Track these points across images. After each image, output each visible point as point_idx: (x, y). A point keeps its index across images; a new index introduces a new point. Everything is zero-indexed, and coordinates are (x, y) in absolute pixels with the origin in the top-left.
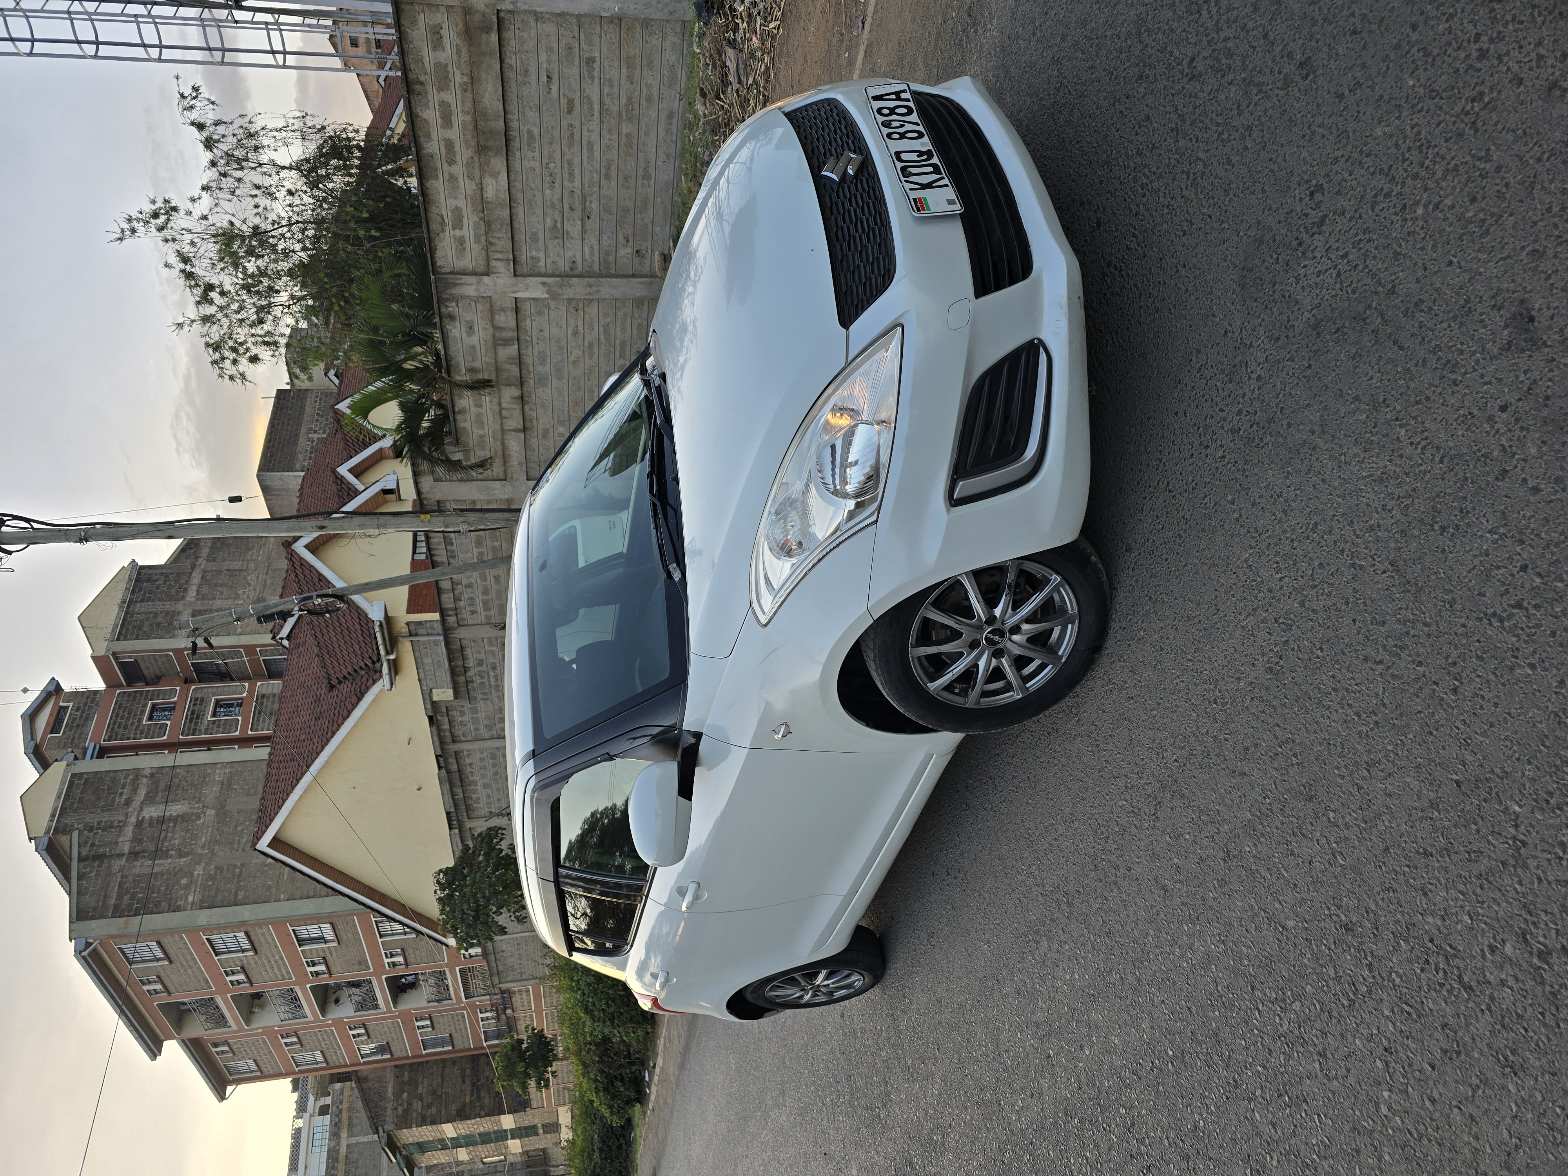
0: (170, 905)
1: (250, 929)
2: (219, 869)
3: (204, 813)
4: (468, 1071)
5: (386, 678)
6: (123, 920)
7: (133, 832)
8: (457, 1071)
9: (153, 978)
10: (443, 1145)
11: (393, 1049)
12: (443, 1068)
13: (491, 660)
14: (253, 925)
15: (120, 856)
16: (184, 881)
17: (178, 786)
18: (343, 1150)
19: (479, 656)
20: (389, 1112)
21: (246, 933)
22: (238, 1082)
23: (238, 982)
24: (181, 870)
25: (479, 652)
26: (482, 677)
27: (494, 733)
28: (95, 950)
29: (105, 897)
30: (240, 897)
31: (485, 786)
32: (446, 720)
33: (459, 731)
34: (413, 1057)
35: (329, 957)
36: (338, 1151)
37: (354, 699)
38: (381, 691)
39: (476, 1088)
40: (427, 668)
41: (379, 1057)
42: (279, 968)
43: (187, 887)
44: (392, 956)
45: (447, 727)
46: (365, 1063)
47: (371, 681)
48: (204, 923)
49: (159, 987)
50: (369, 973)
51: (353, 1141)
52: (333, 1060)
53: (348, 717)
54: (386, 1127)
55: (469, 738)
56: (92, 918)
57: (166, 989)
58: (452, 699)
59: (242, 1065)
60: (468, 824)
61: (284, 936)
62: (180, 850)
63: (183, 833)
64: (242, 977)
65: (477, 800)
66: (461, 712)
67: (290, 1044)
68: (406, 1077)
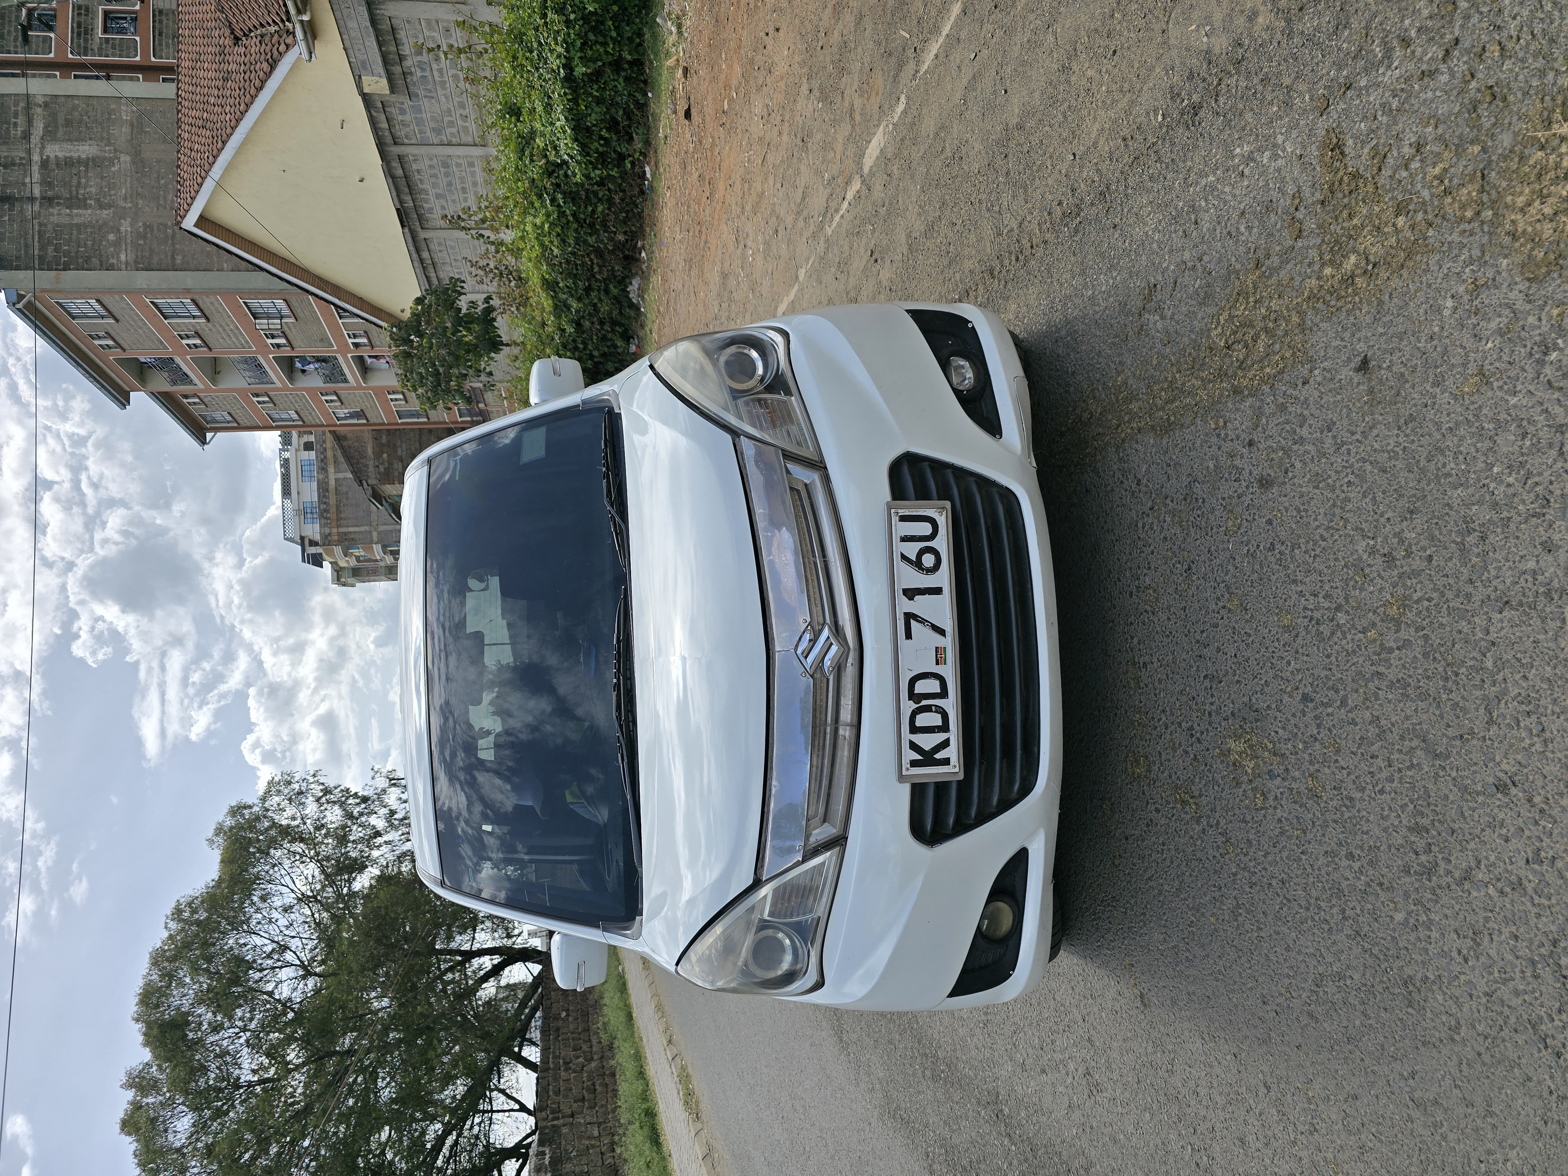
0: (101, 262)
1: (196, 297)
2: (148, 227)
3: (118, 159)
5: (302, 45)
6: (54, 273)
7: (41, 174)
9: (102, 334)
11: (368, 415)
14: (199, 293)
15: (32, 199)
16: (111, 237)
17: (80, 122)
18: (332, 483)
19: (416, 42)
20: (371, 469)
21: (193, 300)
22: (216, 430)
23: (196, 346)
24: (105, 223)
25: (416, 37)
26: (423, 70)
27: (444, 138)
28: (31, 303)
29: (26, 246)
30: (178, 262)
31: (438, 196)
32: (383, 117)
33: (401, 132)
34: (389, 424)
35: (287, 332)
36: (327, 483)
37: (265, 66)
38: (298, 60)
40: (353, 34)
41: (355, 421)
42: (237, 336)
43: (117, 244)
44: (355, 336)
45: (385, 125)
46: (341, 425)
47: (282, 48)
48: (145, 286)
49: (111, 343)
50: (334, 351)
51: (340, 476)
52: (309, 419)
53: (261, 88)
54: (370, 482)
55: (413, 142)
56: (18, 268)
57: (119, 345)
58: (388, 92)
59: (218, 416)
60: (423, 234)
61: (235, 308)
62: (99, 200)
63: (99, 180)
64: (198, 342)
65: (430, 210)
66: (400, 109)
67: (263, 402)
68: (385, 439)
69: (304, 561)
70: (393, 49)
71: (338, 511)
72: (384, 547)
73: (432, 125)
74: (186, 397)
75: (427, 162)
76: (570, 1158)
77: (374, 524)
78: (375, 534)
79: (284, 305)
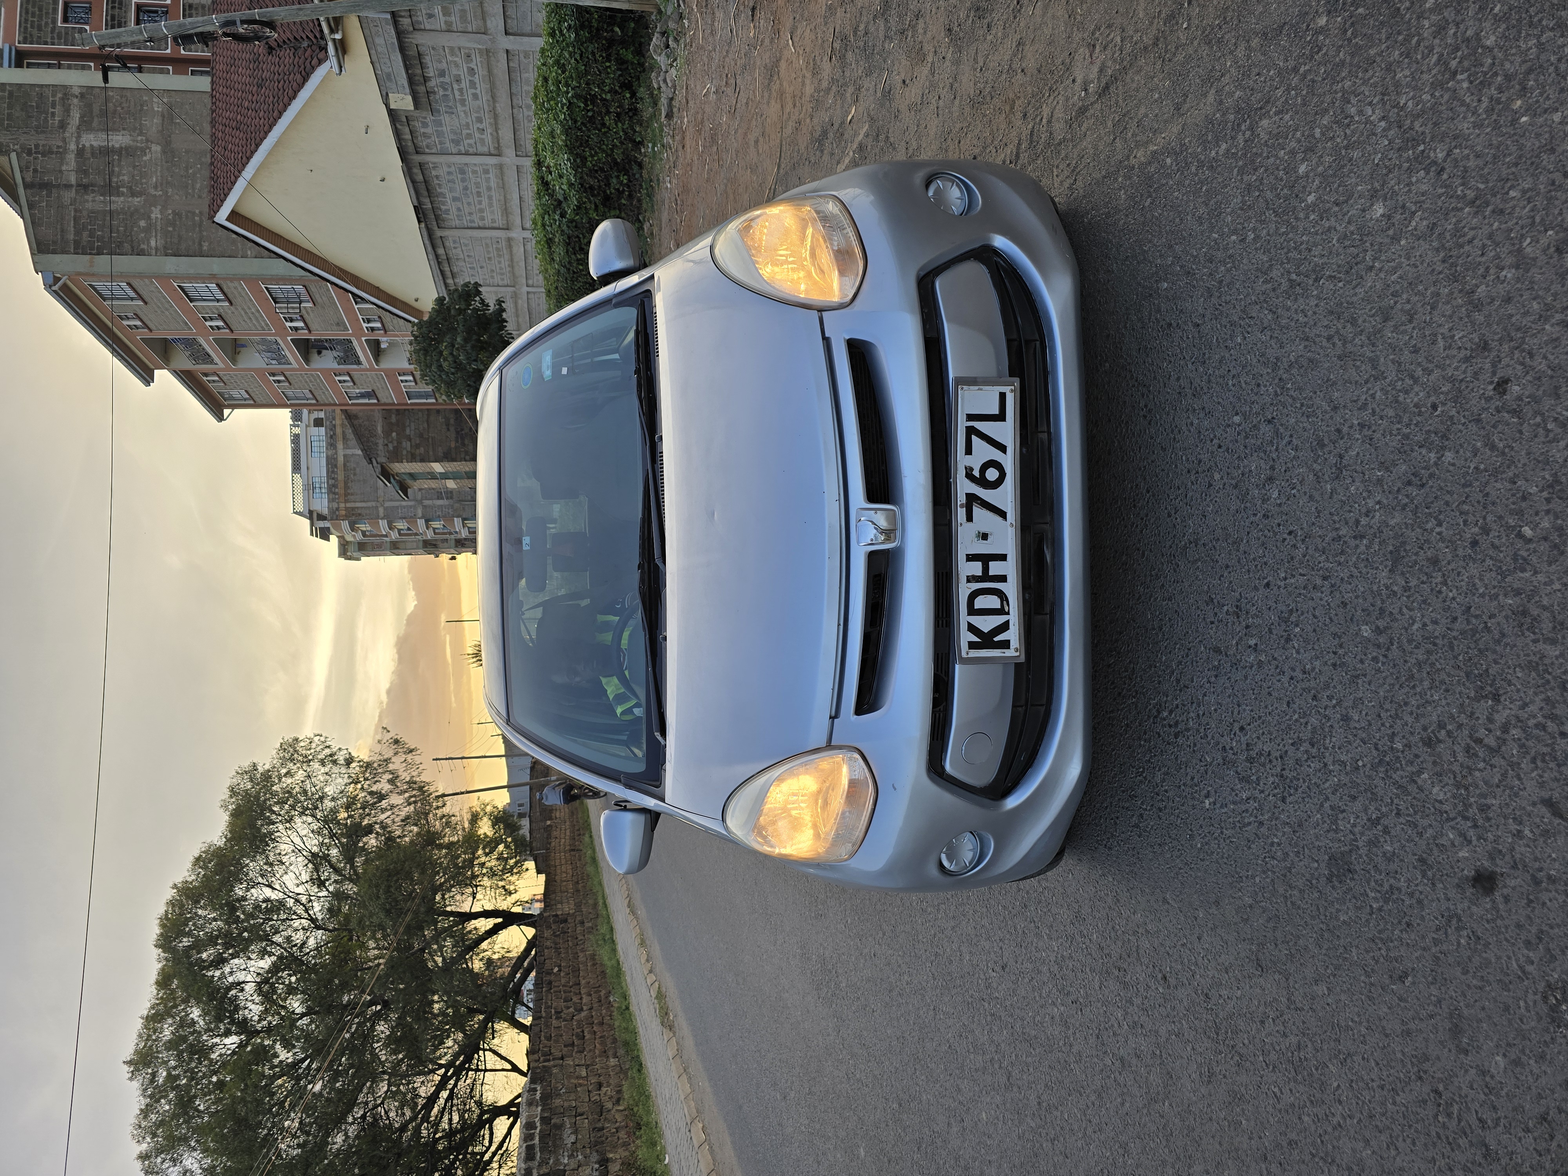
0: (132, 247)
1: (221, 282)
2: (177, 214)
3: (150, 149)
4: (452, 421)
5: (333, 60)
6: (86, 258)
7: (76, 162)
8: (441, 419)
9: (130, 314)
10: (433, 476)
11: (379, 396)
12: (428, 415)
13: (454, 71)
14: (225, 279)
15: (67, 186)
16: (142, 223)
17: (115, 112)
19: (440, 66)
20: (381, 447)
21: (218, 285)
22: (233, 407)
23: (218, 328)
24: (136, 210)
25: (441, 62)
26: (445, 89)
27: (462, 148)
28: (65, 285)
29: (62, 231)
30: (206, 248)
31: (455, 199)
32: (407, 130)
33: (423, 143)
34: (398, 404)
35: (306, 316)
36: (336, 459)
37: (298, 77)
38: (329, 73)
39: (459, 436)
40: (379, 49)
41: (366, 401)
42: (257, 319)
43: (147, 230)
44: (369, 321)
45: (408, 137)
46: (352, 404)
47: (315, 61)
48: (173, 271)
49: (138, 323)
50: (350, 335)
51: (349, 452)
52: (322, 398)
53: (294, 98)
54: (379, 460)
55: (433, 151)
56: (54, 252)
57: (145, 325)
58: (412, 108)
59: (235, 393)
60: (439, 233)
61: (257, 292)
62: (131, 188)
63: (131, 169)
64: (220, 323)
65: (447, 212)
66: (423, 123)
67: (279, 381)
68: (394, 419)
69: (312, 534)
70: (419, 71)
71: (346, 487)
72: (390, 523)
74: (206, 375)
75: (446, 169)
76: (559, 1094)
77: (381, 499)
78: (381, 510)
79: (303, 291)
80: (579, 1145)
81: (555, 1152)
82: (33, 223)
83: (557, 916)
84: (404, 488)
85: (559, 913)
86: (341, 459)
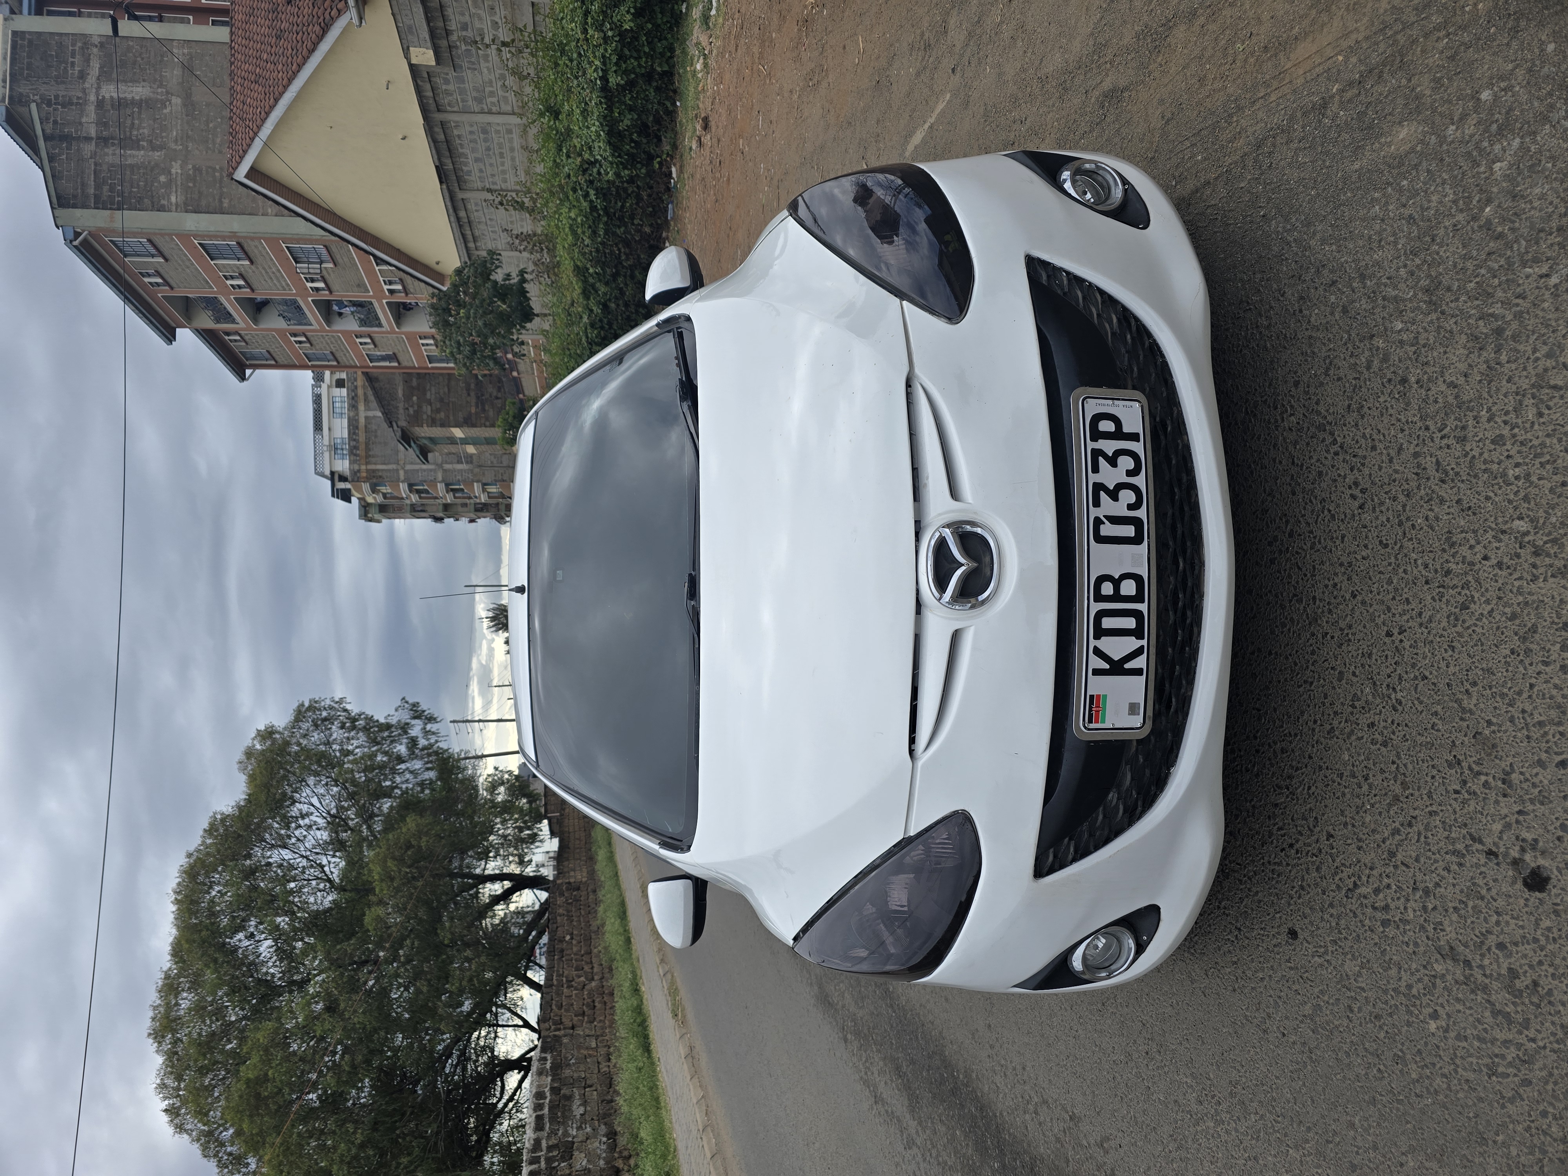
0: (153, 203)
1: (242, 241)
2: (197, 169)
3: (170, 101)
4: (473, 386)
5: (353, 13)
6: (108, 212)
7: (96, 113)
8: (461, 384)
9: (151, 271)
10: (452, 441)
11: (401, 359)
12: (449, 380)
13: (477, 25)
14: (245, 238)
15: (87, 139)
16: (163, 179)
17: (134, 63)
19: (463, 19)
20: (401, 411)
21: (238, 243)
22: (255, 367)
23: (239, 287)
24: (157, 165)
25: (463, 14)
26: (468, 44)
27: (485, 107)
28: (86, 241)
29: (83, 185)
30: (225, 205)
31: (477, 160)
32: (428, 85)
33: (445, 100)
34: (419, 368)
35: (327, 277)
36: (357, 421)
37: (317, 29)
38: (350, 23)
39: (481, 401)
40: (401, 1)
41: (387, 364)
42: (278, 279)
43: (168, 185)
44: (390, 283)
45: (430, 94)
46: (373, 367)
47: (334, 13)
48: (193, 228)
49: (160, 280)
50: (370, 297)
51: (370, 414)
52: (343, 360)
53: (313, 50)
54: (400, 423)
55: (455, 109)
56: (74, 206)
57: (166, 283)
58: (434, 63)
59: (257, 354)
60: (460, 195)
61: (278, 252)
62: (151, 141)
63: (151, 122)
64: (242, 282)
65: (469, 173)
66: (445, 79)
67: (300, 342)
68: (415, 382)
69: (333, 496)
70: (441, 24)
71: (367, 449)
72: (410, 486)
73: (474, 94)
74: (228, 334)
75: (468, 128)
76: (569, 1065)
77: (401, 462)
78: (402, 473)
79: (324, 252)
80: (587, 1117)
81: (563, 1123)
82: (53, 176)
83: (569, 883)
84: (424, 453)
85: (572, 880)
86: (362, 421)
